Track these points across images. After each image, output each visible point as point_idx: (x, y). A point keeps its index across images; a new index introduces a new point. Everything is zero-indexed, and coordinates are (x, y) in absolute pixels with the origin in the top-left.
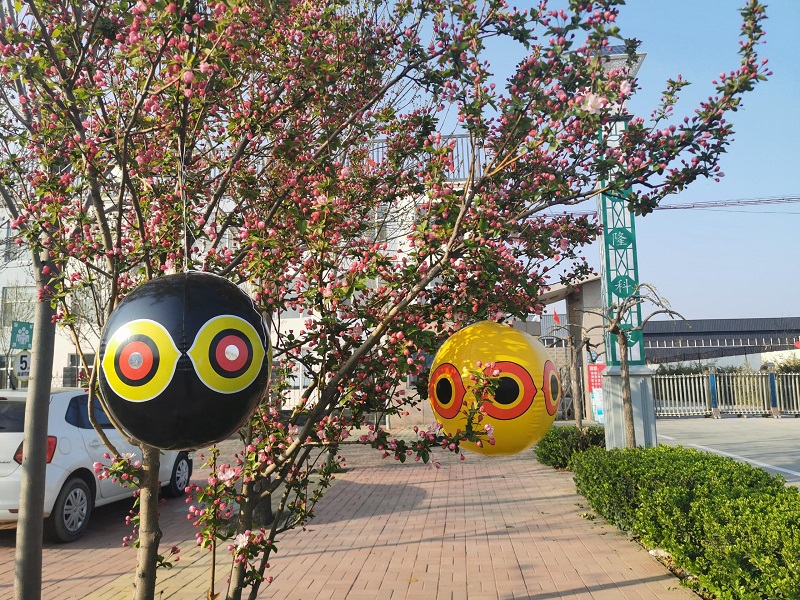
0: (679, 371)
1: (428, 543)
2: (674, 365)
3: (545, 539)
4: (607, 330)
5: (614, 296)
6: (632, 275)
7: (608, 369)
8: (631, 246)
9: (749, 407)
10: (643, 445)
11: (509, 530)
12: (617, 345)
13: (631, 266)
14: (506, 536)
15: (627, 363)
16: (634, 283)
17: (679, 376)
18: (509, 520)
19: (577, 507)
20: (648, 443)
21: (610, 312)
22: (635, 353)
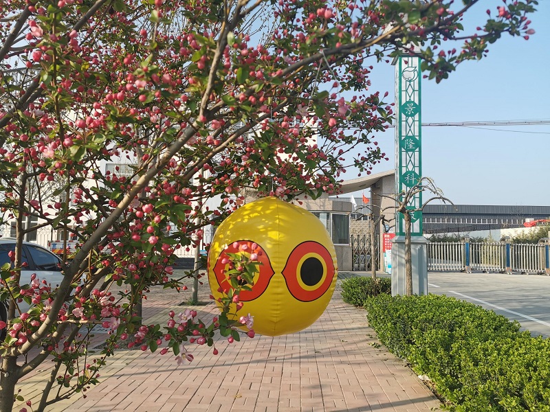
0: (445, 240)
1: (255, 365)
2: (442, 235)
3: (342, 363)
4: (397, 210)
5: (403, 185)
6: (417, 171)
7: (396, 238)
8: (417, 149)
9: (491, 265)
10: (418, 293)
11: (317, 354)
12: (404, 221)
13: (417, 164)
14: (314, 360)
15: (410, 234)
16: (418, 177)
17: (445, 243)
18: (318, 346)
19: (368, 337)
20: (421, 292)
21: (400, 197)
22: (416, 227)
